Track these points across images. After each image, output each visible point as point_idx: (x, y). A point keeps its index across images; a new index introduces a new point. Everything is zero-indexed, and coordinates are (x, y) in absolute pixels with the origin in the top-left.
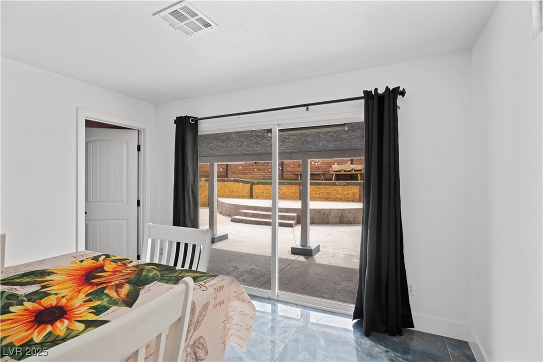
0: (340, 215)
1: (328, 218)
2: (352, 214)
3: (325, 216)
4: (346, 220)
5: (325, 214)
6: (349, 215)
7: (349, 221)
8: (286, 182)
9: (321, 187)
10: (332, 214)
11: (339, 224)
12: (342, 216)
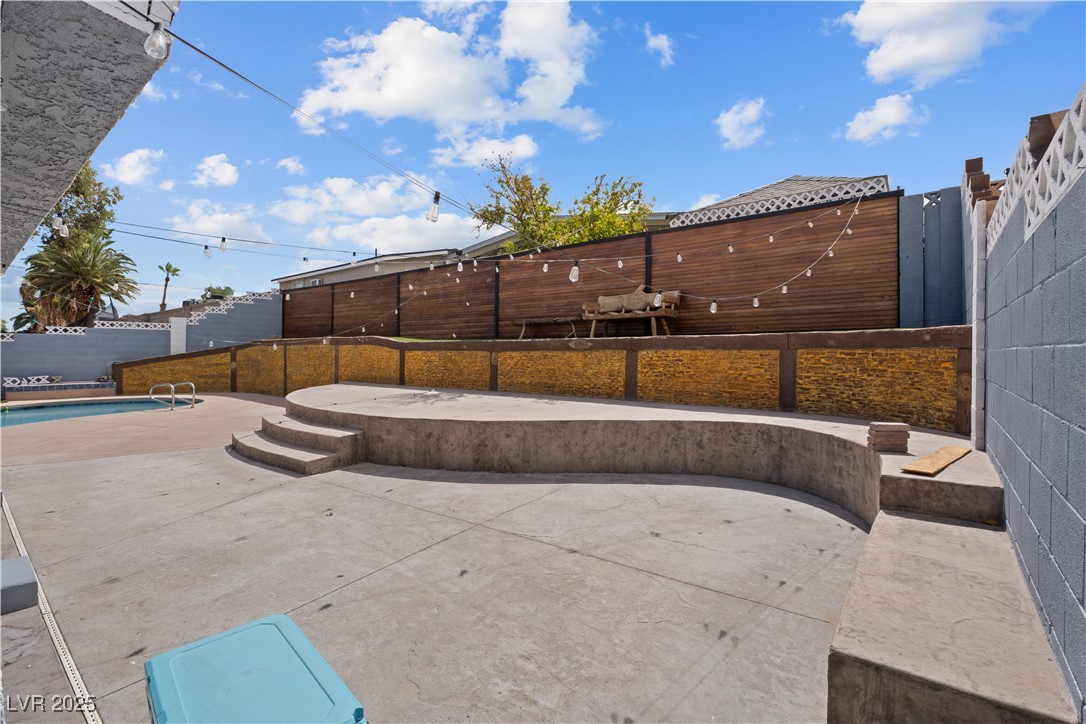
0: (477, 441)
1: (439, 450)
2: (515, 440)
3: (432, 441)
4: (496, 457)
5: (430, 435)
6: (504, 443)
7: (507, 461)
8: (464, 344)
9: (537, 354)
10: (452, 438)
11: (475, 470)
12: (482, 444)
